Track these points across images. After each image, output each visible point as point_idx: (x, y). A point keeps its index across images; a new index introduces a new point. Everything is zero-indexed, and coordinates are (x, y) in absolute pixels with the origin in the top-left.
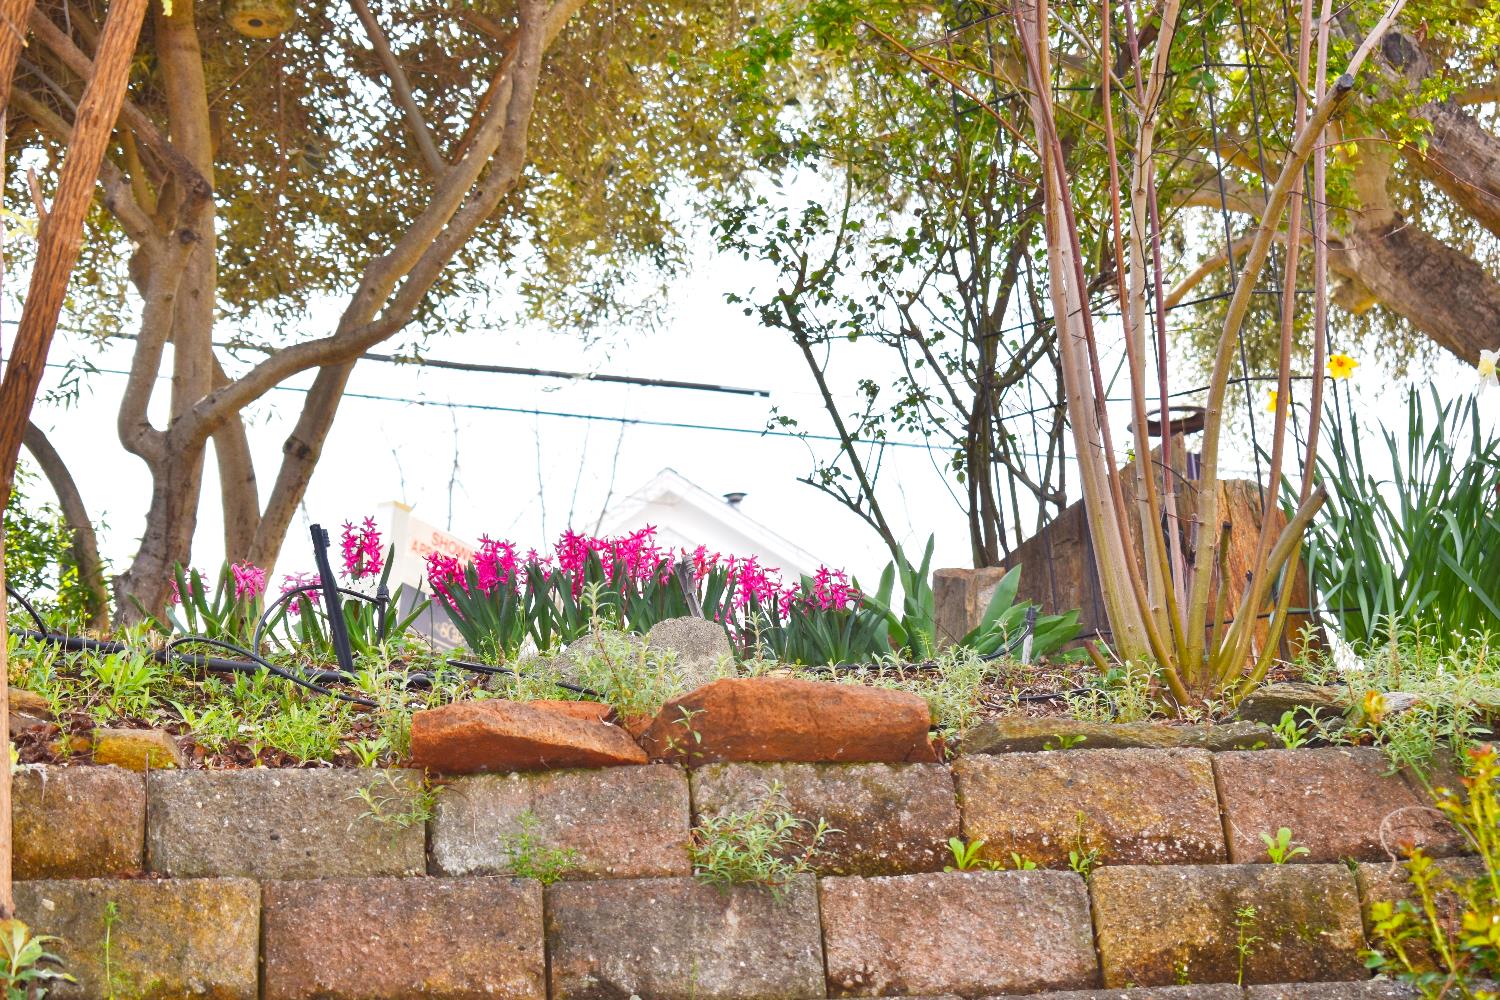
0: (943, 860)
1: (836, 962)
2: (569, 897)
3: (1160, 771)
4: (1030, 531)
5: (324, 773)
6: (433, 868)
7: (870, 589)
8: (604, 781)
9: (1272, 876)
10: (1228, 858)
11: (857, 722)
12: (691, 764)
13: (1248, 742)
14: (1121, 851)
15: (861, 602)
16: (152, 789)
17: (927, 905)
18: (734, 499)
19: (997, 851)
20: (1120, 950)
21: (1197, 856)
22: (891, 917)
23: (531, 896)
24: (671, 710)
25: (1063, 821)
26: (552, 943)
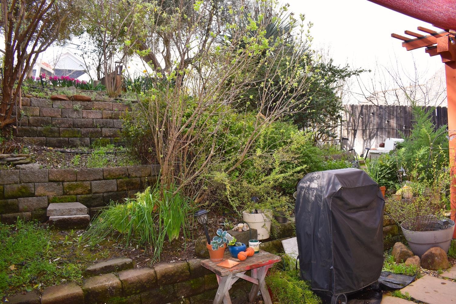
0: (92, 109)
1: (83, 116)
2: (63, 110)
3: (108, 104)
4: (102, 77)
5: (44, 99)
6: (53, 107)
7: (88, 82)
8: (66, 102)
9: (116, 112)
10: (113, 110)
11: (86, 99)
12: (73, 101)
13: (115, 102)
14: (105, 109)
15: (87, 83)
16: (31, 100)
17: (90, 113)
18: (75, 54)
19: (96, 109)
20: (104, 116)
21: (110, 110)
22: (88, 113)
23: (60, 110)
24: (71, 97)
25: (101, 107)
26: (62, 113)
